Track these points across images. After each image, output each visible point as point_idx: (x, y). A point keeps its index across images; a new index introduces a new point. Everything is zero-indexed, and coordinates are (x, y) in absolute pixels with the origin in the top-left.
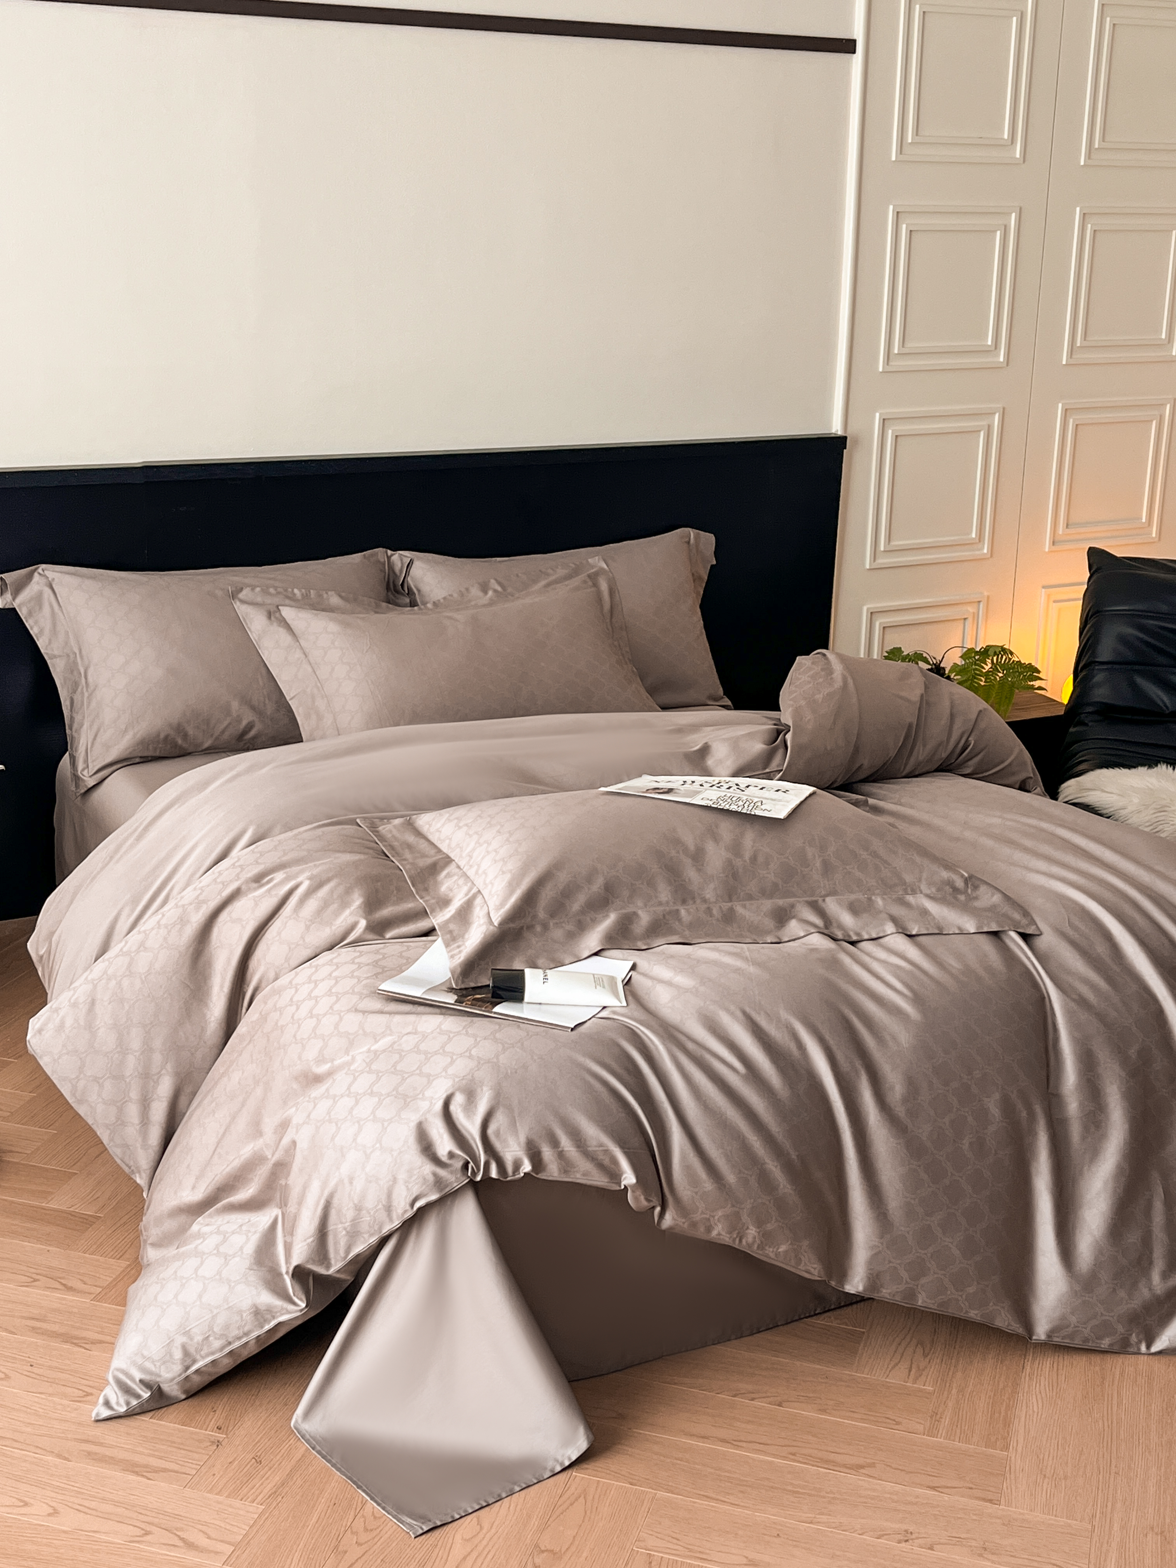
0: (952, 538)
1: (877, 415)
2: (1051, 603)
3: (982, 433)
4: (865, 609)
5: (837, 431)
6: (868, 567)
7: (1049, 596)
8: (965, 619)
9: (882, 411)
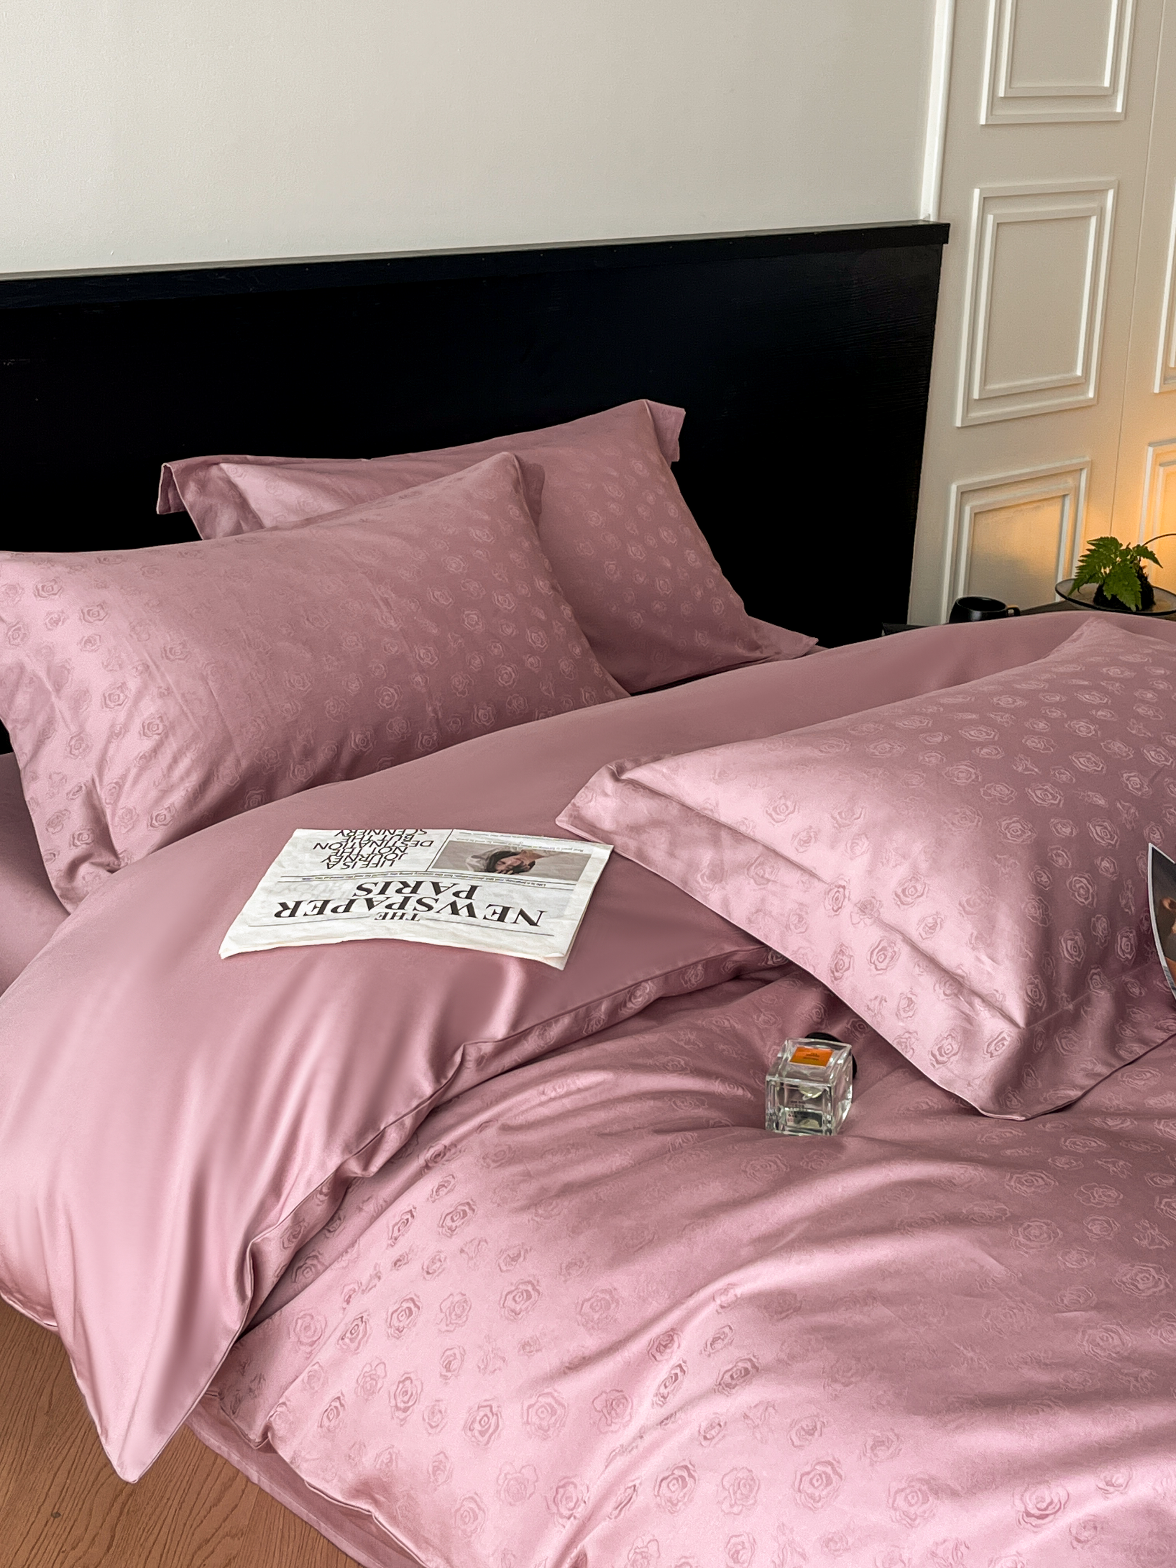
0: (1054, 377)
1: (977, 192)
2: (1157, 467)
3: (1093, 221)
4: (954, 488)
5: (929, 215)
6: (958, 423)
7: (1156, 456)
8: (1064, 496)
9: (983, 186)
